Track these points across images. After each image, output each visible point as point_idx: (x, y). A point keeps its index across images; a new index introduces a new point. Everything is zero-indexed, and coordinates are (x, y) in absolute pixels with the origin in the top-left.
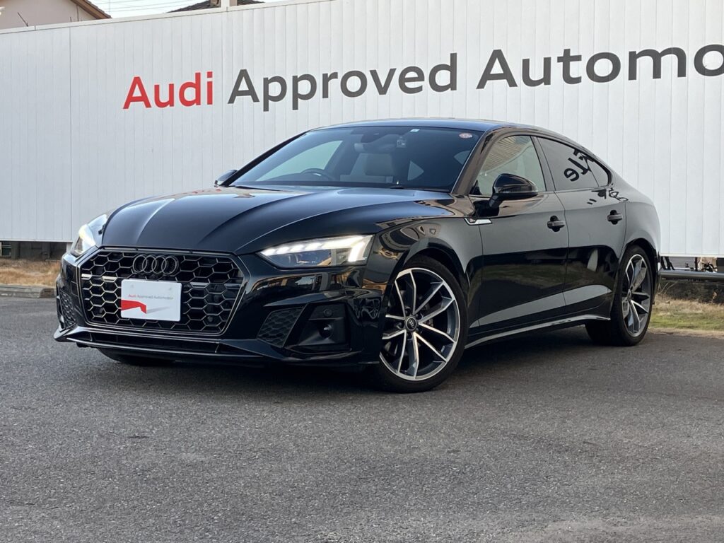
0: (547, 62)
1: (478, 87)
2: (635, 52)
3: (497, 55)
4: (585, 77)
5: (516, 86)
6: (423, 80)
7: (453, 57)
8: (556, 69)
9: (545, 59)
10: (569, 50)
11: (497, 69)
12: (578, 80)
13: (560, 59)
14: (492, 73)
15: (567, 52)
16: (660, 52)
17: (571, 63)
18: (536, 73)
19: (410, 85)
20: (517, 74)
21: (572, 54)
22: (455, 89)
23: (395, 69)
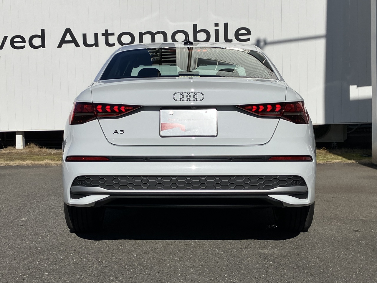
0: (96, 35)
1: (58, 47)
2: (142, 32)
3: (68, 31)
4: (117, 44)
5: (80, 47)
6: (25, 42)
7: (43, 31)
8: (102, 39)
9: (95, 34)
10: (108, 30)
11: (68, 38)
12: (113, 45)
13: (103, 34)
14: (65, 40)
15: (107, 31)
16: (154, 33)
17: (109, 36)
18: (91, 40)
19: (16, 45)
20: (80, 41)
21: (109, 32)
22: (45, 48)
23: (7, 37)
